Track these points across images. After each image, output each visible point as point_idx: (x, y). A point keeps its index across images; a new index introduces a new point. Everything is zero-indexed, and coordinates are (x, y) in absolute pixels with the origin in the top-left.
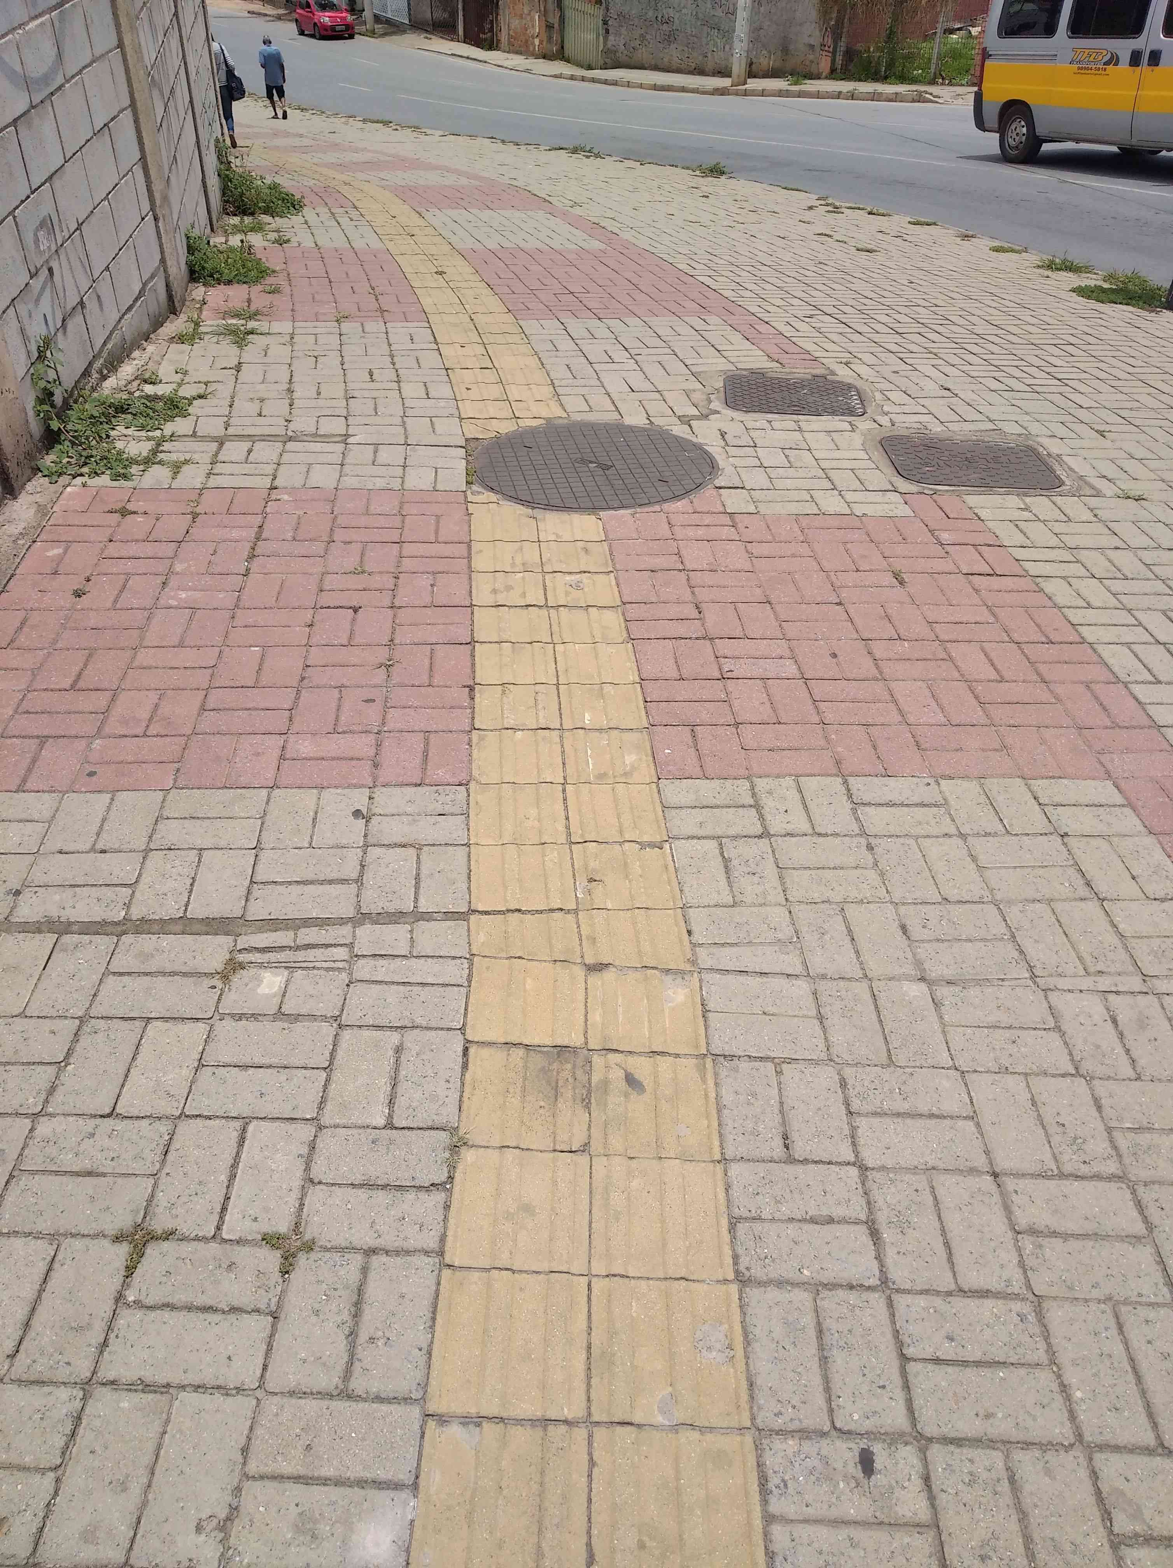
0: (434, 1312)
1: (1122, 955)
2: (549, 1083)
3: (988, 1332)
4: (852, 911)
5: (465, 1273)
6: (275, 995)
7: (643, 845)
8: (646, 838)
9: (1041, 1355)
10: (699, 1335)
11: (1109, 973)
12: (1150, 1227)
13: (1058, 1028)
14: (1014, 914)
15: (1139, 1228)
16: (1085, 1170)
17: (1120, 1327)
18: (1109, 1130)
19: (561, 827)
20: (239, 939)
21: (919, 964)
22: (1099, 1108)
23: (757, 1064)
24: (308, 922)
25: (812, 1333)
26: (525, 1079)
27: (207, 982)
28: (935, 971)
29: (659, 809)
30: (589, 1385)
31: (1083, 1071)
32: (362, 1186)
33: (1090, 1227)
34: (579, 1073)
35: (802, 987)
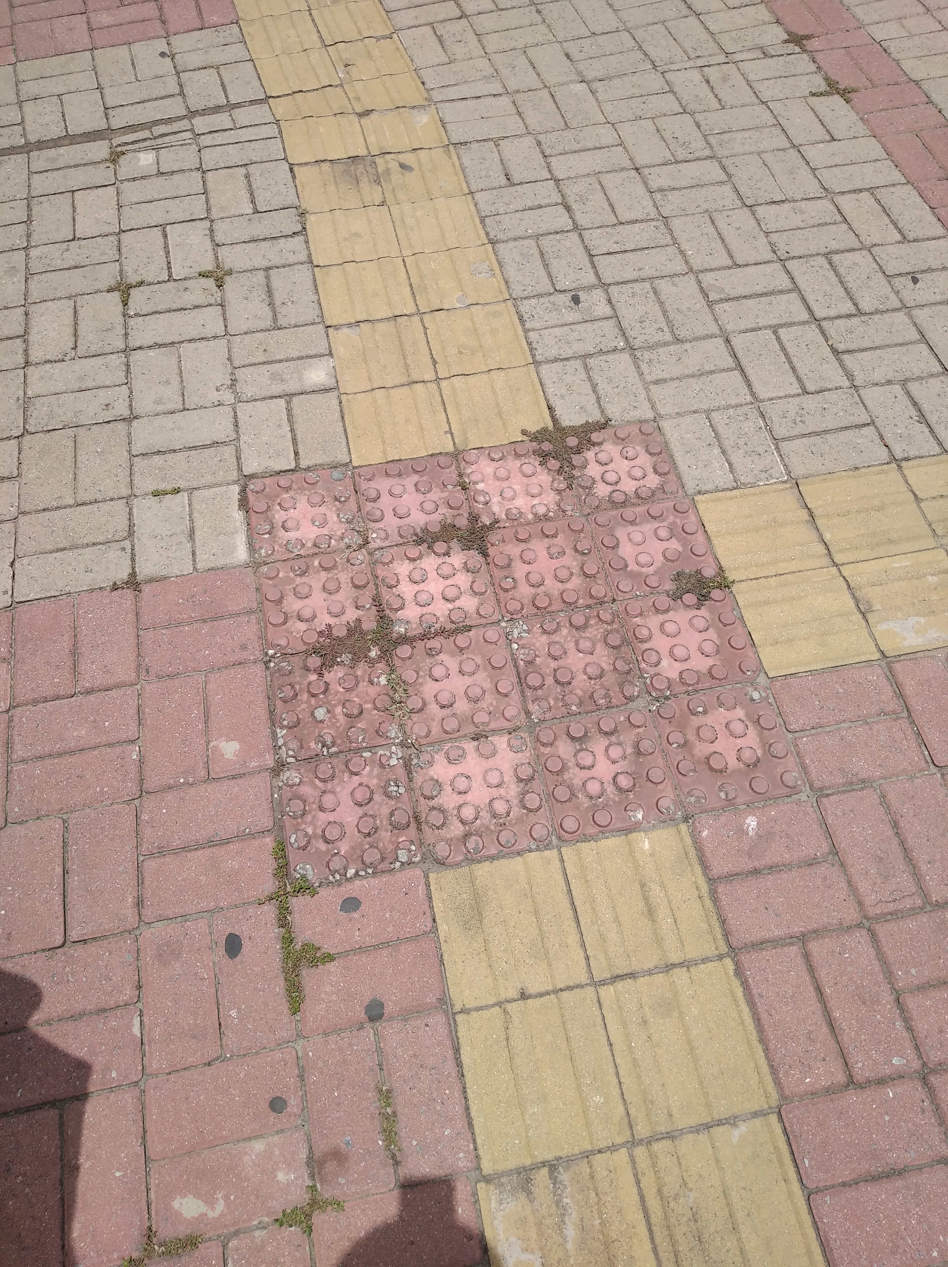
0: (316, 286)
1: (712, 44)
2: (351, 177)
3: (637, 237)
4: (531, 52)
5: (327, 268)
6: (152, 164)
7: (378, 39)
8: (378, 34)
9: (669, 240)
10: (472, 269)
11: (704, 56)
12: (729, 176)
13: (672, 91)
14: (640, 34)
15: (724, 177)
16: (691, 157)
17: (713, 222)
18: (705, 136)
19: (315, 37)
20: (113, 141)
21: (580, 73)
22: (699, 127)
23: (483, 143)
24: (156, 123)
25: (538, 256)
26: (335, 177)
27: (102, 166)
28: (590, 76)
29: (384, 13)
30: (415, 300)
31: (688, 110)
32: (249, 242)
33: (694, 183)
34: (369, 169)
35: (505, 101)
